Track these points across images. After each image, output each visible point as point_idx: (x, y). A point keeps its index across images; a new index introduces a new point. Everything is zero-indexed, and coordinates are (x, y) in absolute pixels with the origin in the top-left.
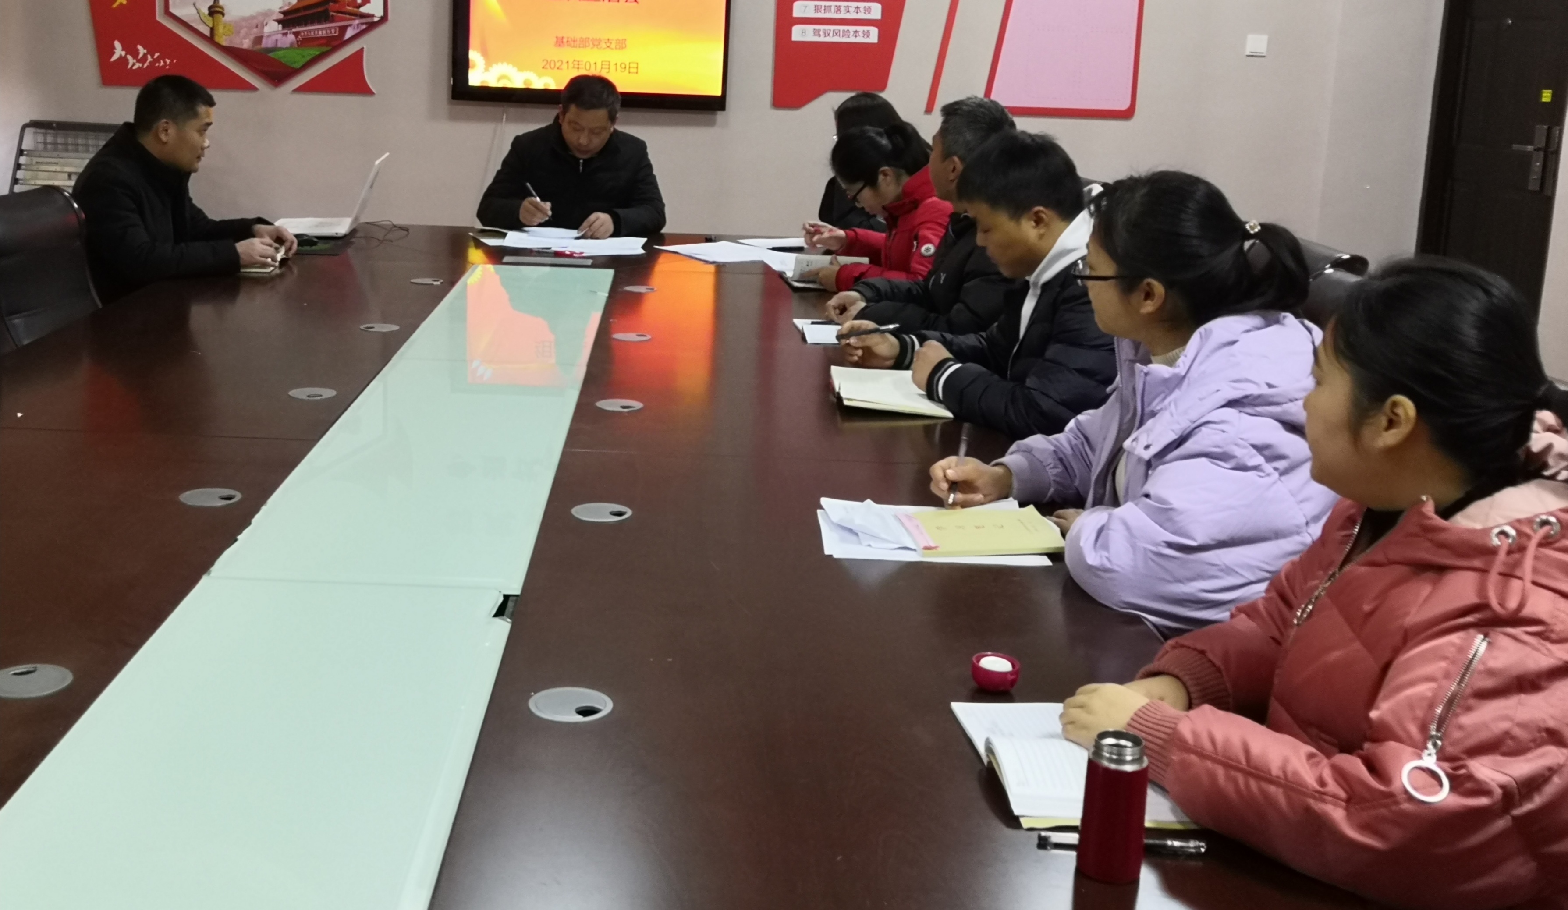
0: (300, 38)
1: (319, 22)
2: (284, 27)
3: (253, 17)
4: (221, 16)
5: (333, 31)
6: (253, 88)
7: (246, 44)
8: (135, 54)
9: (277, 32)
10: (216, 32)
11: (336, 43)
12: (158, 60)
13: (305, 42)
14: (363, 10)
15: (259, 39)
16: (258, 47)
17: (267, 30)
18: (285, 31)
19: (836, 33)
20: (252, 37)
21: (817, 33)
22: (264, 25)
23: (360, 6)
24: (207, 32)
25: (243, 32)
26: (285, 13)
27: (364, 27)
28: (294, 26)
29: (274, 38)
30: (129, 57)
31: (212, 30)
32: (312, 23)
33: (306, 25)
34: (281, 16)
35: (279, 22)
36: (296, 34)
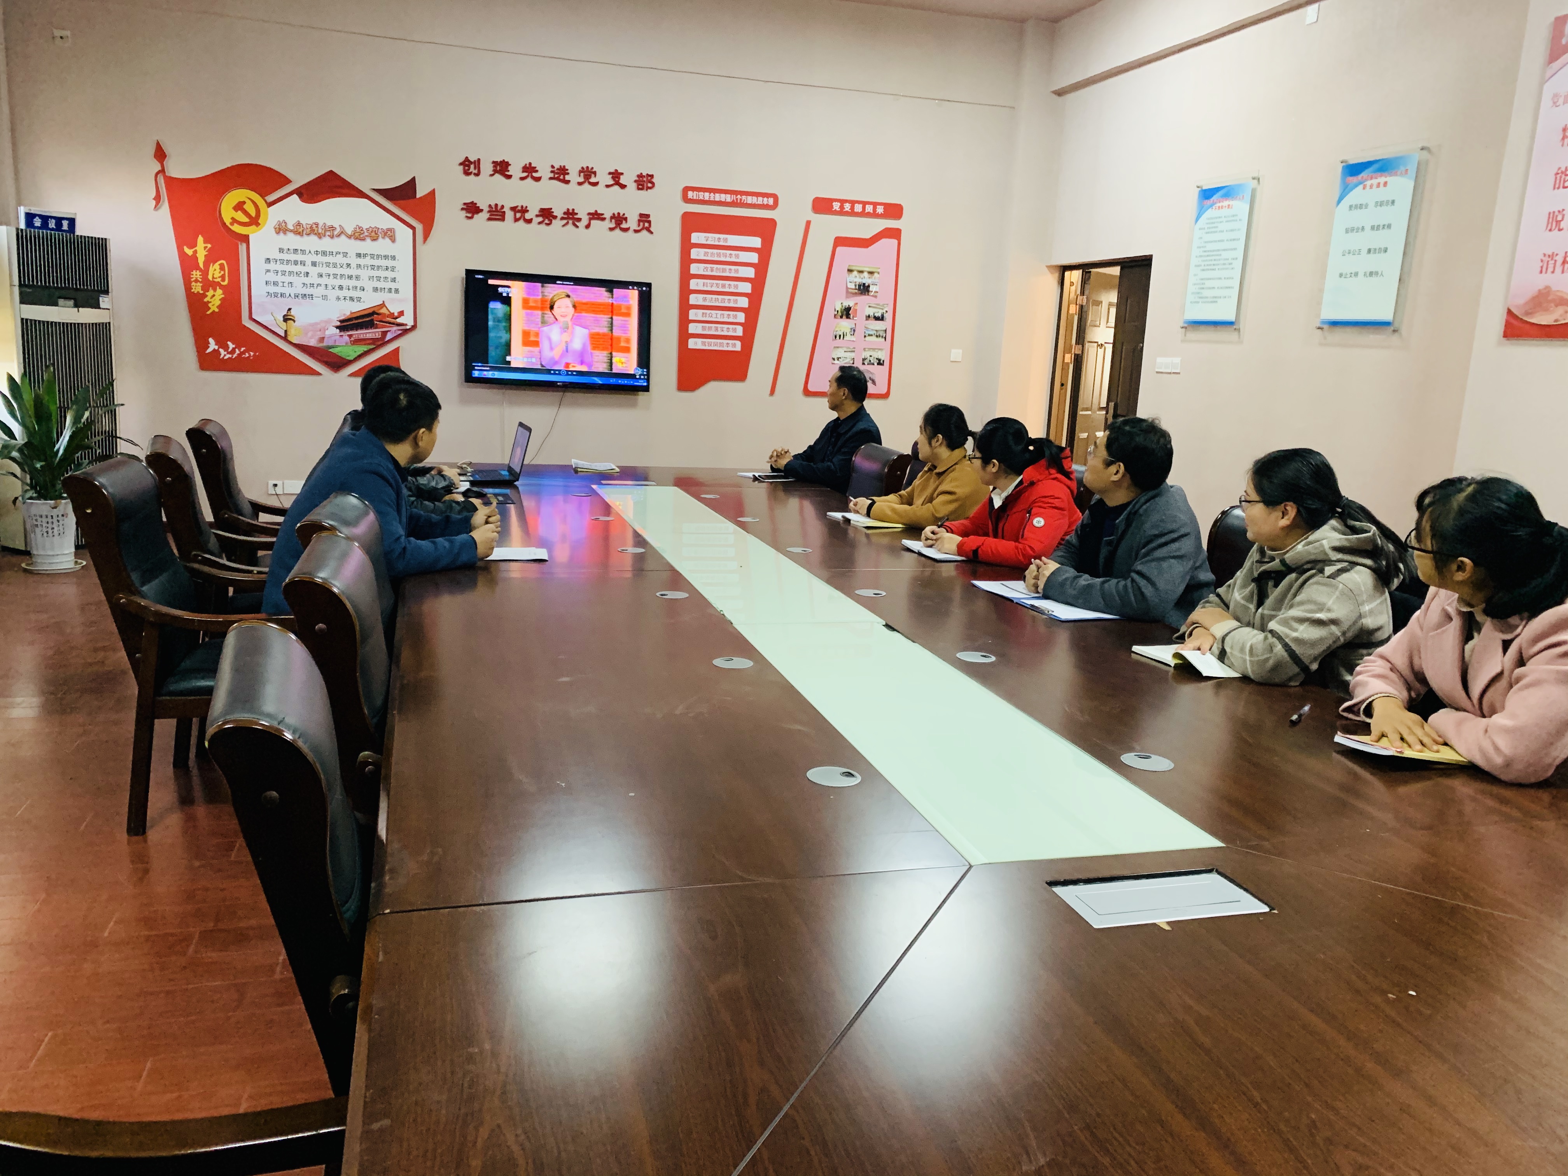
0: (352, 339)
1: (367, 328)
2: (340, 331)
3: (316, 324)
4: (292, 322)
5: (377, 334)
6: (319, 374)
7: (313, 342)
8: (226, 348)
9: (335, 335)
10: (288, 333)
11: (380, 343)
12: (244, 353)
13: (358, 342)
14: (399, 320)
15: (322, 339)
16: (321, 345)
17: (327, 333)
18: (342, 334)
19: (716, 345)
20: (317, 337)
21: (704, 344)
22: (325, 329)
23: (397, 318)
24: (283, 335)
25: (310, 334)
26: (341, 321)
27: (400, 332)
28: (348, 330)
29: (333, 338)
30: (221, 350)
31: (286, 331)
32: (362, 328)
33: (357, 330)
34: (338, 324)
35: (337, 327)
36: (350, 336)
